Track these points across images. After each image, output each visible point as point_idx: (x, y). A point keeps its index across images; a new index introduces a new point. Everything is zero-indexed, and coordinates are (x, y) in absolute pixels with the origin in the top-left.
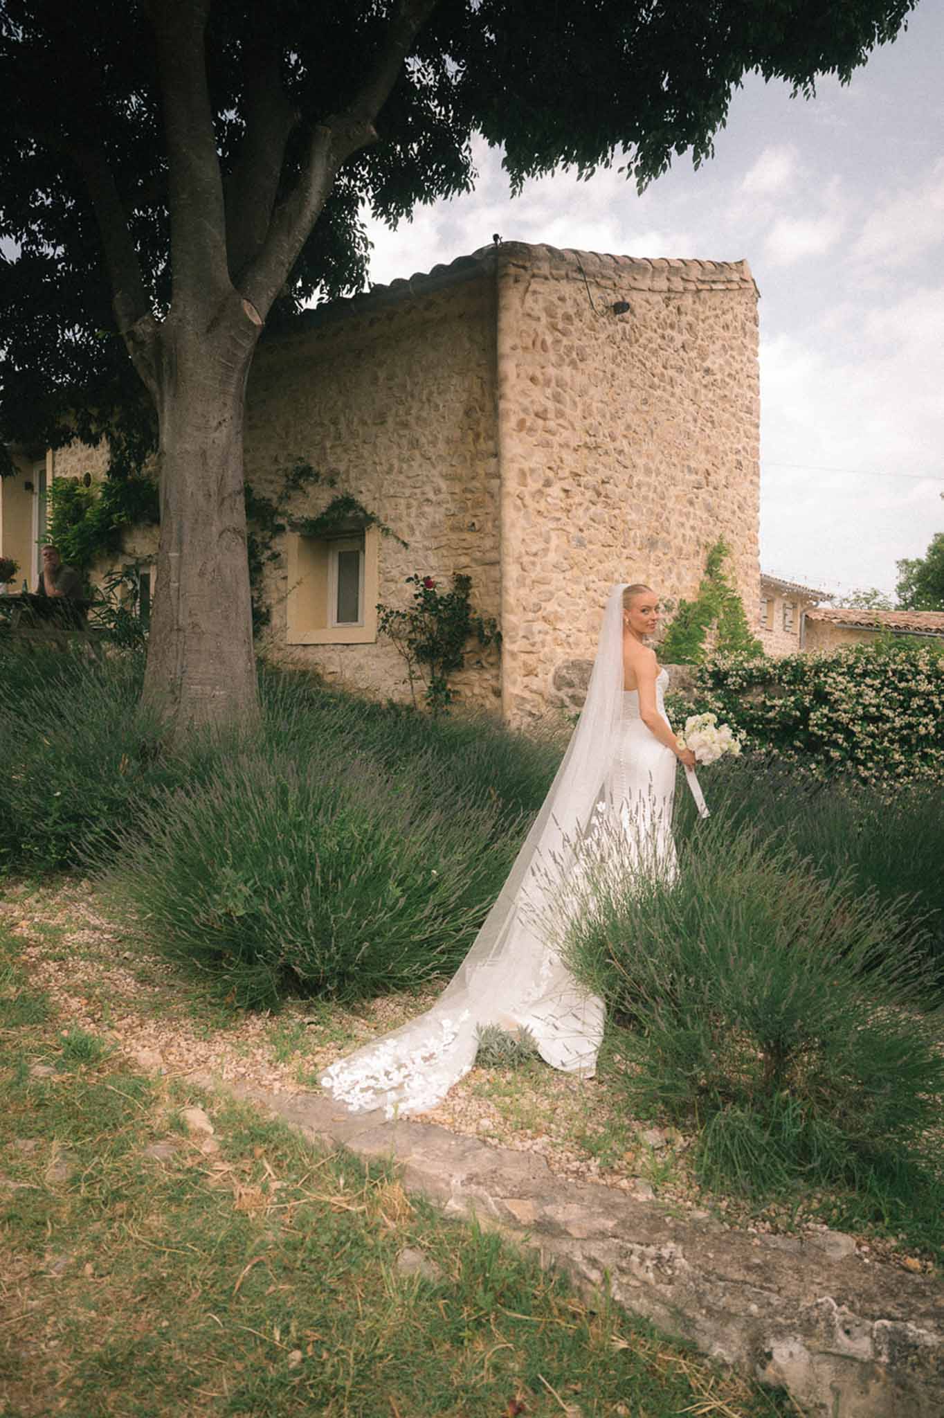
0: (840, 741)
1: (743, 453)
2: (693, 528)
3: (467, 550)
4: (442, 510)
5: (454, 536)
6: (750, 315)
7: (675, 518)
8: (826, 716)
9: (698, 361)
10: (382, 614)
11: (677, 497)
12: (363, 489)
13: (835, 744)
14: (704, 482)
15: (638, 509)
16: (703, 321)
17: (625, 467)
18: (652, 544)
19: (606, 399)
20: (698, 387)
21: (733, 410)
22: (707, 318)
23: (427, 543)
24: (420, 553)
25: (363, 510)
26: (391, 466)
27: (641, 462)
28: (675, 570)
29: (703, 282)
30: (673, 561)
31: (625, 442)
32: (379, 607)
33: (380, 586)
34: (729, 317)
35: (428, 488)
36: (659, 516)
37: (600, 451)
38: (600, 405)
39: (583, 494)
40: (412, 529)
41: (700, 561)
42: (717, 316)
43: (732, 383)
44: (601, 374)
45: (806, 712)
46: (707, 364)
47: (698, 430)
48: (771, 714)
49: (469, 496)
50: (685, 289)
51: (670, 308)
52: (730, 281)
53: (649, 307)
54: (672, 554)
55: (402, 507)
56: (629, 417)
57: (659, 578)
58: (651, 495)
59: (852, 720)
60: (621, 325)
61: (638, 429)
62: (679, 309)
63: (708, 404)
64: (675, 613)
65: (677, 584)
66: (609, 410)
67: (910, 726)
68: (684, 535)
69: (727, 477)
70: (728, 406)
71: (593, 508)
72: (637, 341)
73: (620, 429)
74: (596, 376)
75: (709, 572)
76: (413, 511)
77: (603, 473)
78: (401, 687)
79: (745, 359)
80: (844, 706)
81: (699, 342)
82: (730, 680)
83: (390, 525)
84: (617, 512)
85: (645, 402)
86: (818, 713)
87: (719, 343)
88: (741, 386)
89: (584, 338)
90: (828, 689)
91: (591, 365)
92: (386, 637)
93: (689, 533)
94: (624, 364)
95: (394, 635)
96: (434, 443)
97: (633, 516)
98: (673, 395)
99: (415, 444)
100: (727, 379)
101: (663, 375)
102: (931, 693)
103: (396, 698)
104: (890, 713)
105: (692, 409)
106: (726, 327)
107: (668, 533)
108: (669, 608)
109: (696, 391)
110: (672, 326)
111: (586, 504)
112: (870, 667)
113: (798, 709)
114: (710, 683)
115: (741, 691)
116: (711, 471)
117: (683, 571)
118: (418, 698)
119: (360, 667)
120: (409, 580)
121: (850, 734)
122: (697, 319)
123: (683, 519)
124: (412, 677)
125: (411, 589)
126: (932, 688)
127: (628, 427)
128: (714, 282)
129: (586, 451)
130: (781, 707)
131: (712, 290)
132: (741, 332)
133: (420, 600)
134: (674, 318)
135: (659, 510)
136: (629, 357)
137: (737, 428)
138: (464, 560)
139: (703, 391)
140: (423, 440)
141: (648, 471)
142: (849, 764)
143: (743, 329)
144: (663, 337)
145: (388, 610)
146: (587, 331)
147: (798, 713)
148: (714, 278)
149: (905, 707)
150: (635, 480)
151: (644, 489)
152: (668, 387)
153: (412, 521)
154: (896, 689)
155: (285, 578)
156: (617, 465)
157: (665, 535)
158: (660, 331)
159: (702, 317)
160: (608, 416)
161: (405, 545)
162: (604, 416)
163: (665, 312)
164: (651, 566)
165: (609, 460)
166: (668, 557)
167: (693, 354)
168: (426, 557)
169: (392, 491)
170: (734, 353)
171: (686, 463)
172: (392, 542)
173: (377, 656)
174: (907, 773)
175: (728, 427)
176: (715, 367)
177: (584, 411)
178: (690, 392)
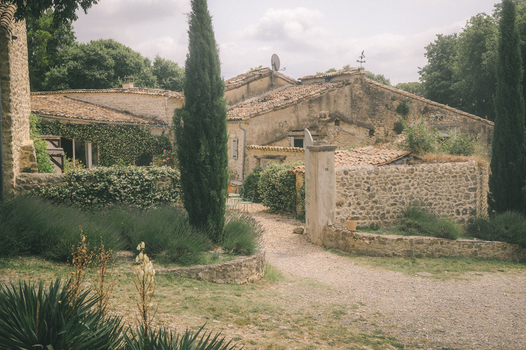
0: (118, 195)
8: (112, 188)
45: (107, 187)
48: (96, 188)
59: (119, 188)
67: (134, 189)
80: (118, 185)
82: (83, 178)
90: (112, 180)
102: (137, 179)
104: (129, 185)
112: (120, 172)
113: (104, 186)
114: (76, 180)
115: (86, 182)
121: (119, 192)
126: (138, 178)
130: (100, 186)
147: (105, 188)
149: (132, 183)
154: (129, 179)
174: (135, 202)
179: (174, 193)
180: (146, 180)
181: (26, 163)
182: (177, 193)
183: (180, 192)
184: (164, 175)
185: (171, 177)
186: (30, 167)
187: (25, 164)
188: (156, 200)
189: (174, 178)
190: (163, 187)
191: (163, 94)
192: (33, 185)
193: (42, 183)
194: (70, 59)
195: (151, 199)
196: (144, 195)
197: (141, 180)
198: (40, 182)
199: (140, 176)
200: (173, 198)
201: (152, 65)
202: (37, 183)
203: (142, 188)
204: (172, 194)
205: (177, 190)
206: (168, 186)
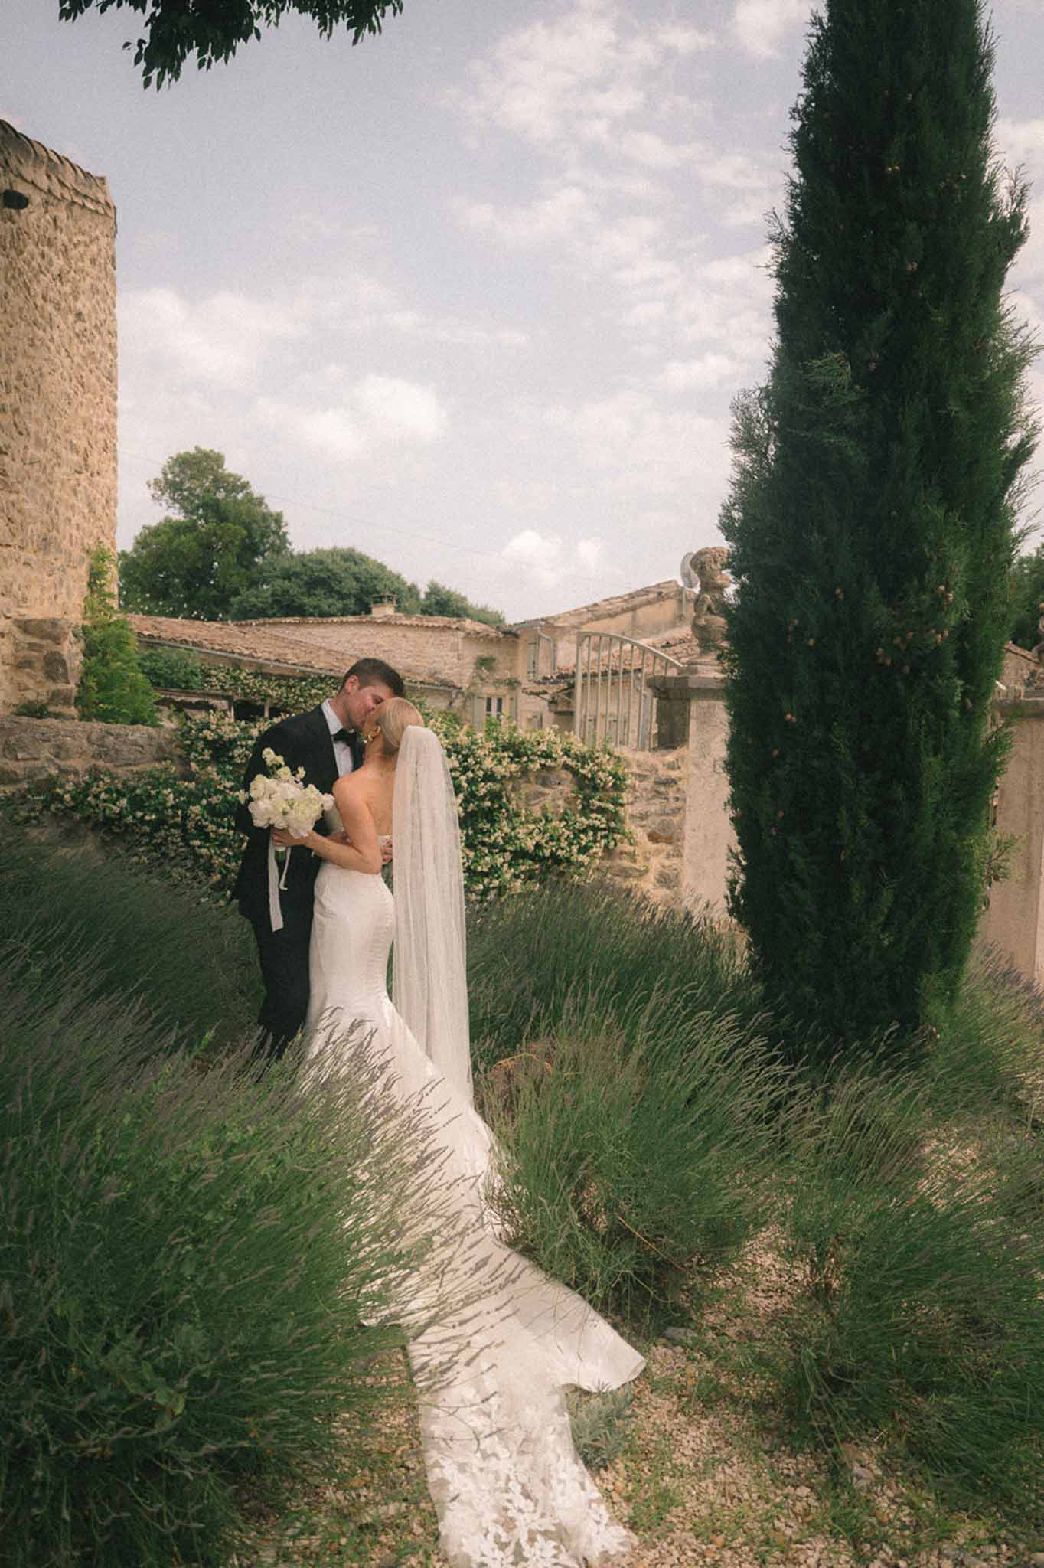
1: (107, 431)
2: (78, 526)
6: (110, 253)
7: (63, 512)
9: (71, 299)
11: (63, 483)
14: (83, 464)
15: (33, 496)
16: (75, 246)
17: (20, 433)
18: (46, 545)
20: (72, 334)
21: (98, 373)
22: (79, 243)
27: (32, 427)
28: (65, 584)
29: (76, 193)
30: (63, 569)
31: (18, 397)
34: (95, 248)
36: (49, 506)
41: (83, 571)
42: (86, 244)
43: (98, 337)
46: (79, 306)
47: (72, 393)
50: (62, 197)
51: (49, 217)
52: (98, 202)
54: (62, 558)
56: (21, 361)
57: (52, 593)
58: (42, 477)
60: (10, 224)
61: (27, 381)
62: (55, 221)
63: (79, 360)
65: (66, 600)
68: (71, 536)
69: (98, 461)
70: (93, 366)
72: (22, 252)
73: (13, 379)
75: (91, 585)
79: (107, 309)
81: (72, 273)
84: (13, 497)
85: (31, 343)
87: (88, 281)
88: (104, 343)
93: (75, 532)
94: (13, 283)
97: (28, 505)
98: (52, 340)
100: (94, 331)
101: (42, 308)
105: (67, 362)
106: (93, 261)
107: (58, 531)
109: (70, 339)
110: (50, 244)
116: (88, 452)
117: (71, 584)
122: (70, 241)
123: (70, 514)
127: (20, 376)
128: (86, 197)
131: (83, 207)
132: (104, 273)
134: (50, 232)
135: (48, 498)
136: (16, 274)
137: (101, 398)
139: (76, 341)
141: (38, 442)
143: (106, 268)
144: (43, 256)
148: (86, 191)
150: (29, 454)
151: (36, 466)
152: (48, 329)
156: (13, 430)
157: (54, 533)
158: (40, 246)
159: (75, 240)
163: (43, 222)
164: (46, 577)
165: (9, 421)
166: (59, 564)
167: (67, 289)
170: (99, 298)
171: (69, 436)
175: (94, 394)
176: (85, 312)
178: (66, 340)
179: (584, 831)
180: (489, 777)
181: (31, 683)
182: (595, 834)
183: (605, 829)
184: (549, 763)
185: (575, 772)
186: (44, 698)
187: (27, 689)
188: (520, 855)
189: (584, 777)
190: (544, 809)
191: (454, 626)
192: (30, 763)
193: (68, 758)
194: (277, 577)
195: (503, 850)
196: (475, 833)
197: (470, 774)
198: (63, 754)
199: (466, 757)
200: (583, 850)
201: (422, 596)
202: (49, 760)
203: (471, 807)
204: (576, 836)
205: (597, 823)
206: (560, 802)
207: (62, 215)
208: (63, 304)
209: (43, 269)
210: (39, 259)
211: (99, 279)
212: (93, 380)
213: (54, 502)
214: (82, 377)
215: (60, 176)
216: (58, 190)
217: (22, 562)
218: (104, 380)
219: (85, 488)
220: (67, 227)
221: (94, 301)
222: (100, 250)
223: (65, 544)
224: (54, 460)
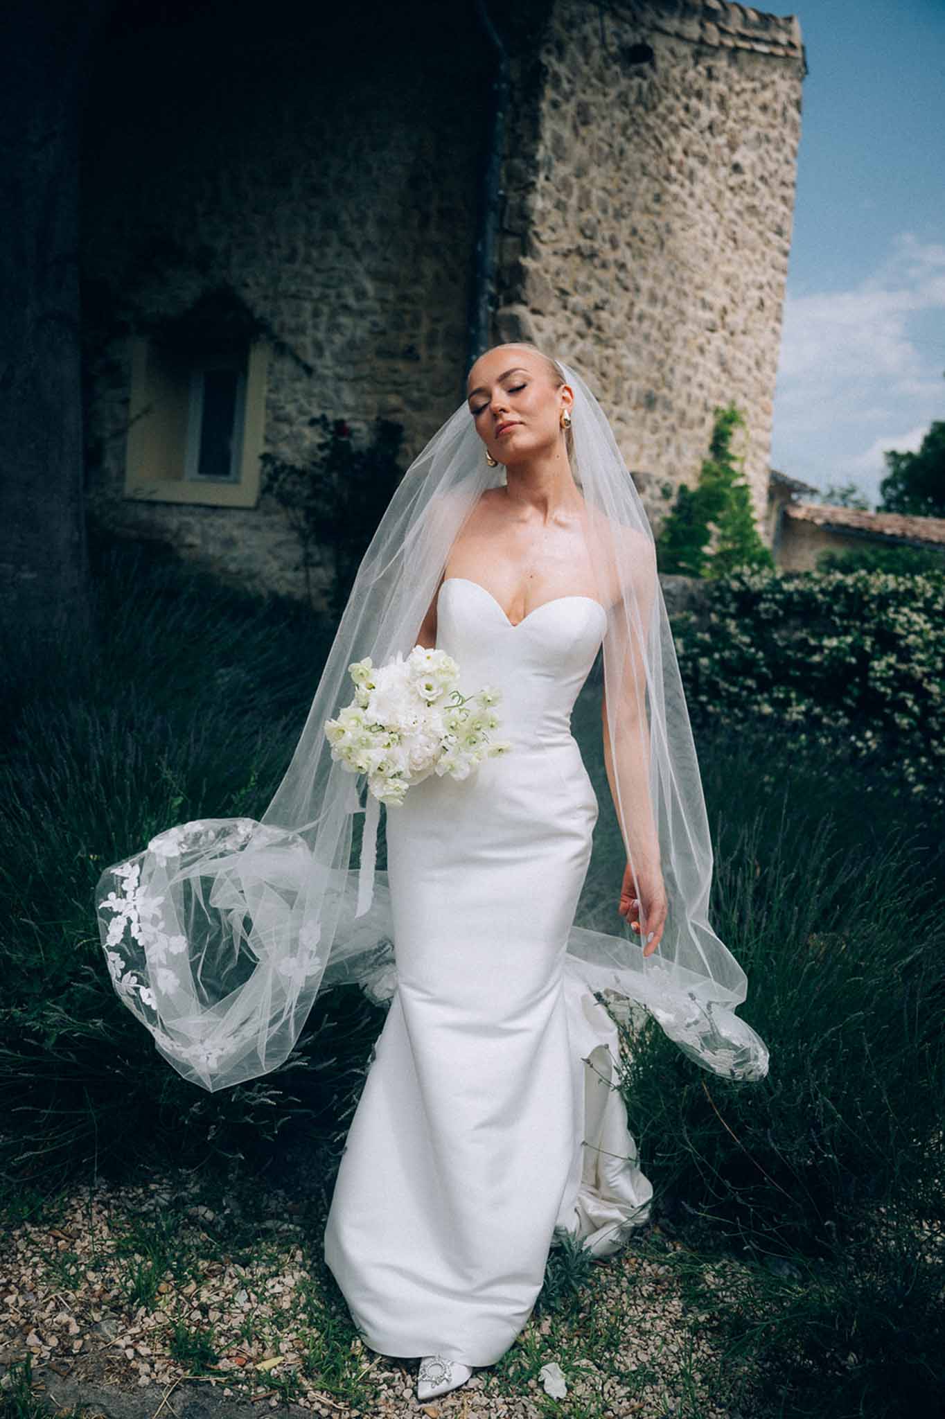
0: (910, 703)
1: (767, 289)
2: (701, 386)
3: (398, 387)
4: (366, 324)
5: (380, 364)
7: (681, 370)
8: (890, 666)
9: (726, 151)
10: (269, 468)
11: (685, 340)
12: (250, 281)
13: (902, 707)
14: (719, 322)
15: (637, 352)
16: (738, 94)
17: (626, 289)
18: (650, 402)
19: (610, 186)
20: (723, 187)
21: (760, 227)
22: (743, 90)
23: (341, 371)
24: (330, 383)
25: (249, 312)
26: (294, 251)
27: (646, 284)
28: (674, 443)
29: (743, 37)
30: (673, 429)
31: (628, 253)
32: (266, 458)
33: (268, 426)
34: (767, 95)
35: (347, 290)
36: (661, 364)
37: (597, 261)
38: (601, 194)
39: (569, 321)
40: (319, 348)
41: (705, 433)
42: (754, 91)
43: (764, 189)
44: (606, 149)
45: (865, 659)
46: (737, 158)
47: (717, 249)
48: (816, 658)
49: (407, 306)
50: (722, 44)
51: (700, 68)
52: (775, 43)
53: (673, 61)
54: (673, 419)
55: (307, 316)
56: (638, 217)
57: (655, 451)
58: (655, 334)
59: (925, 675)
60: (637, 81)
61: (647, 237)
62: (709, 71)
63: (732, 215)
64: (673, 501)
65: (676, 462)
66: (614, 203)
68: (689, 396)
69: (746, 320)
70: (755, 221)
71: (580, 344)
72: (655, 108)
73: (623, 235)
74: (600, 150)
75: (715, 448)
76: (324, 319)
77: (598, 294)
78: (290, 575)
79: (781, 158)
80: (922, 657)
81: (730, 124)
82: (762, 606)
83: (288, 339)
84: (610, 352)
85: (657, 199)
86: (883, 664)
87: (754, 129)
88: (773, 196)
89: (589, 91)
90: (899, 630)
91: (596, 132)
92: (273, 502)
93: (696, 392)
94: (636, 139)
95: (286, 500)
96: (360, 222)
97: (630, 361)
98: (692, 195)
99: (331, 221)
100: (759, 184)
101: (681, 163)
103: (283, 589)
105: (713, 218)
106: (764, 108)
107: (670, 388)
108: (666, 494)
109: (720, 194)
110: (699, 95)
111: (572, 336)
113: (852, 654)
114: (732, 608)
115: (776, 622)
116: (729, 310)
117: (684, 445)
118: (314, 592)
119: (230, 543)
120: (313, 422)
121: (922, 695)
122: (731, 89)
123: (690, 372)
124: (307, 562)
125: (312, 437)
127: (634, 232)
128: (757, 40)
129: (577, 259)
130: (832, 649)
131: (753, 51)
132: (780, 120)
133: (326, 453)
134: (701, 83)
135: (660, 356)
136: (643, 130)
137: (763, 254)
138: (394, 400)
139: (728, 194)
140: (344, 217)
141: (653, 299)
142: (918, 735)
143: (784, 114)
144: (687, 109)
145: (278, 463)
146: (594, 81)
147: (853, 660)
148: (758, 33)
150: (636, 310)
151: (646, 324)
152: (687, 183)
153: (321, 336)
155: (126, 402)
156: (616, 286)
157: (665, 391)
158: (684, 99)
159: (737, 88)
160: (611, 211)
161: (309, 370)
162: (605, 211)
163: (691, 74)
164: (647, 434)
165: (608, 275)
166: (667, 423)
167: (722, 140)
168: (337, 391)
169: (293, 288)
170: (771, 147)
171: (700, 293)
172: (288, 366)
173: (257, 528)
175: (753, 250)
176: (746, 164)
177: (580, 199)
178: (713, 194)
207: (722, 64)
208: (712, 157)
209: (687, 123)
210: (682, 113)
211: (773, 126)
212: (752, 235)
213: (670, 361)
214: (734, 233)
215: (721, 24)
216: (714, 38)
217: (614, 416)
218: (771, 235)
219: (718, 348)
220: (727, 75)
221: (762, 151)
222: (776, 96)
223: (680, 403)
224: (677, 318)
